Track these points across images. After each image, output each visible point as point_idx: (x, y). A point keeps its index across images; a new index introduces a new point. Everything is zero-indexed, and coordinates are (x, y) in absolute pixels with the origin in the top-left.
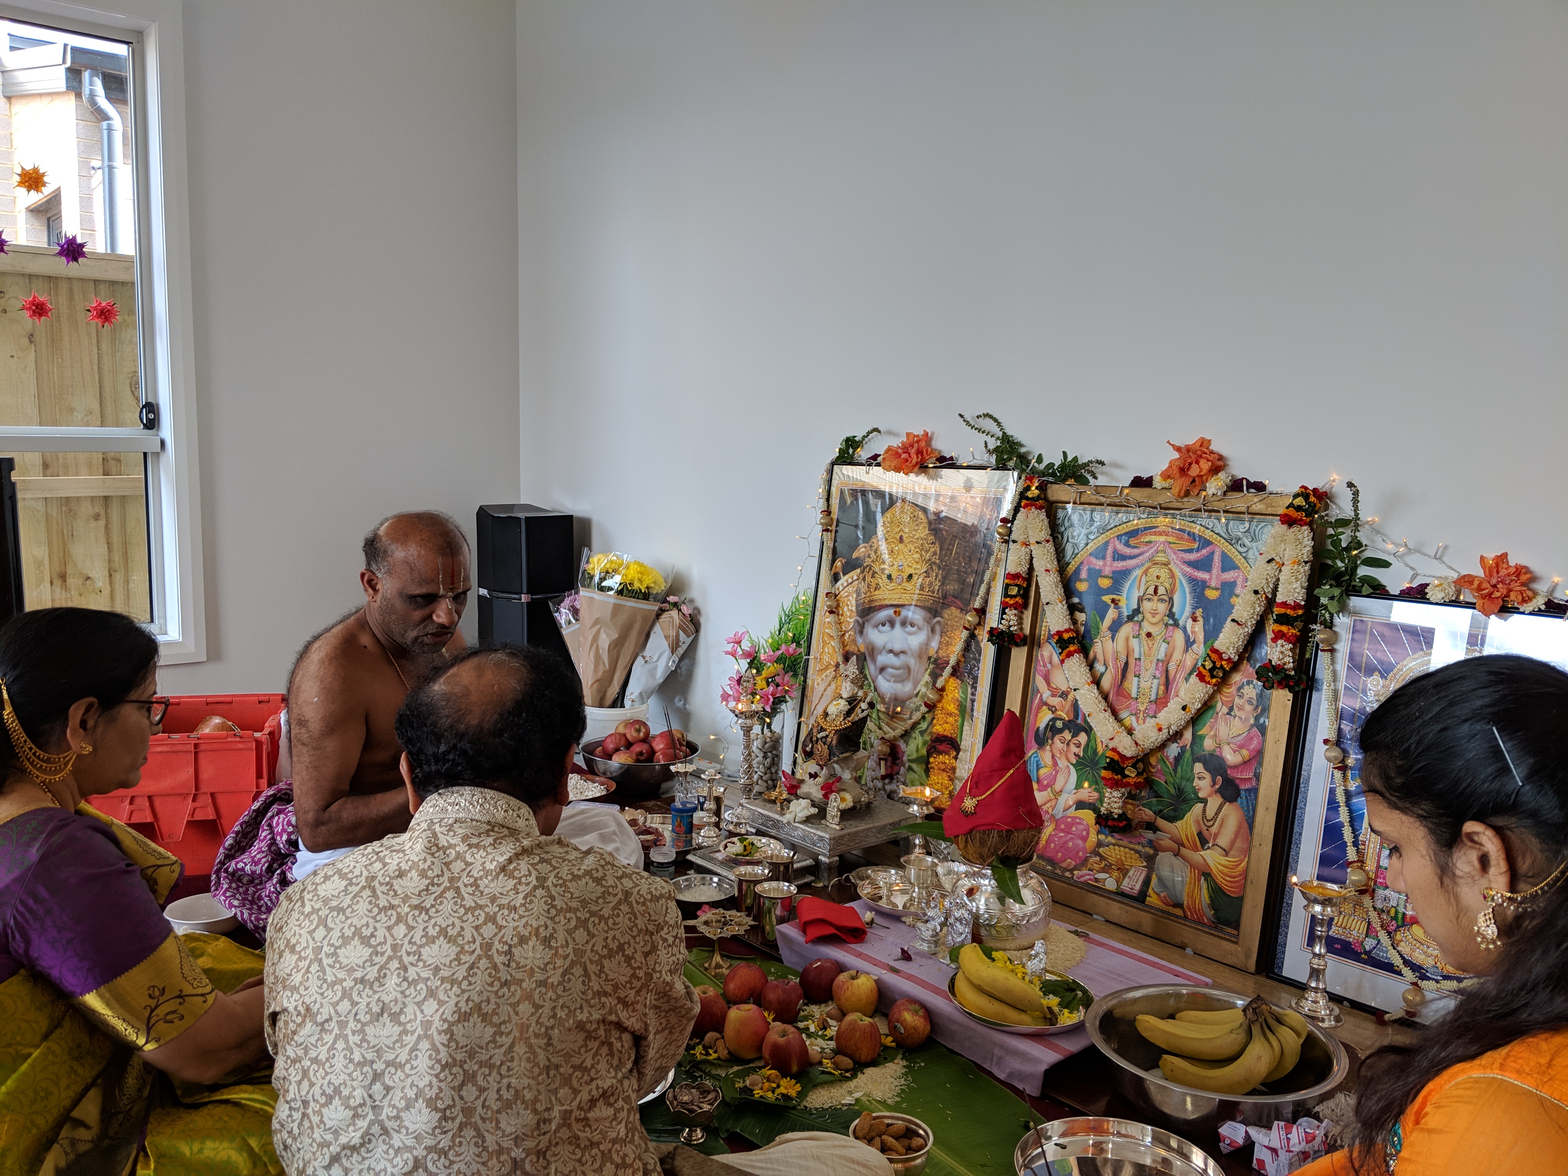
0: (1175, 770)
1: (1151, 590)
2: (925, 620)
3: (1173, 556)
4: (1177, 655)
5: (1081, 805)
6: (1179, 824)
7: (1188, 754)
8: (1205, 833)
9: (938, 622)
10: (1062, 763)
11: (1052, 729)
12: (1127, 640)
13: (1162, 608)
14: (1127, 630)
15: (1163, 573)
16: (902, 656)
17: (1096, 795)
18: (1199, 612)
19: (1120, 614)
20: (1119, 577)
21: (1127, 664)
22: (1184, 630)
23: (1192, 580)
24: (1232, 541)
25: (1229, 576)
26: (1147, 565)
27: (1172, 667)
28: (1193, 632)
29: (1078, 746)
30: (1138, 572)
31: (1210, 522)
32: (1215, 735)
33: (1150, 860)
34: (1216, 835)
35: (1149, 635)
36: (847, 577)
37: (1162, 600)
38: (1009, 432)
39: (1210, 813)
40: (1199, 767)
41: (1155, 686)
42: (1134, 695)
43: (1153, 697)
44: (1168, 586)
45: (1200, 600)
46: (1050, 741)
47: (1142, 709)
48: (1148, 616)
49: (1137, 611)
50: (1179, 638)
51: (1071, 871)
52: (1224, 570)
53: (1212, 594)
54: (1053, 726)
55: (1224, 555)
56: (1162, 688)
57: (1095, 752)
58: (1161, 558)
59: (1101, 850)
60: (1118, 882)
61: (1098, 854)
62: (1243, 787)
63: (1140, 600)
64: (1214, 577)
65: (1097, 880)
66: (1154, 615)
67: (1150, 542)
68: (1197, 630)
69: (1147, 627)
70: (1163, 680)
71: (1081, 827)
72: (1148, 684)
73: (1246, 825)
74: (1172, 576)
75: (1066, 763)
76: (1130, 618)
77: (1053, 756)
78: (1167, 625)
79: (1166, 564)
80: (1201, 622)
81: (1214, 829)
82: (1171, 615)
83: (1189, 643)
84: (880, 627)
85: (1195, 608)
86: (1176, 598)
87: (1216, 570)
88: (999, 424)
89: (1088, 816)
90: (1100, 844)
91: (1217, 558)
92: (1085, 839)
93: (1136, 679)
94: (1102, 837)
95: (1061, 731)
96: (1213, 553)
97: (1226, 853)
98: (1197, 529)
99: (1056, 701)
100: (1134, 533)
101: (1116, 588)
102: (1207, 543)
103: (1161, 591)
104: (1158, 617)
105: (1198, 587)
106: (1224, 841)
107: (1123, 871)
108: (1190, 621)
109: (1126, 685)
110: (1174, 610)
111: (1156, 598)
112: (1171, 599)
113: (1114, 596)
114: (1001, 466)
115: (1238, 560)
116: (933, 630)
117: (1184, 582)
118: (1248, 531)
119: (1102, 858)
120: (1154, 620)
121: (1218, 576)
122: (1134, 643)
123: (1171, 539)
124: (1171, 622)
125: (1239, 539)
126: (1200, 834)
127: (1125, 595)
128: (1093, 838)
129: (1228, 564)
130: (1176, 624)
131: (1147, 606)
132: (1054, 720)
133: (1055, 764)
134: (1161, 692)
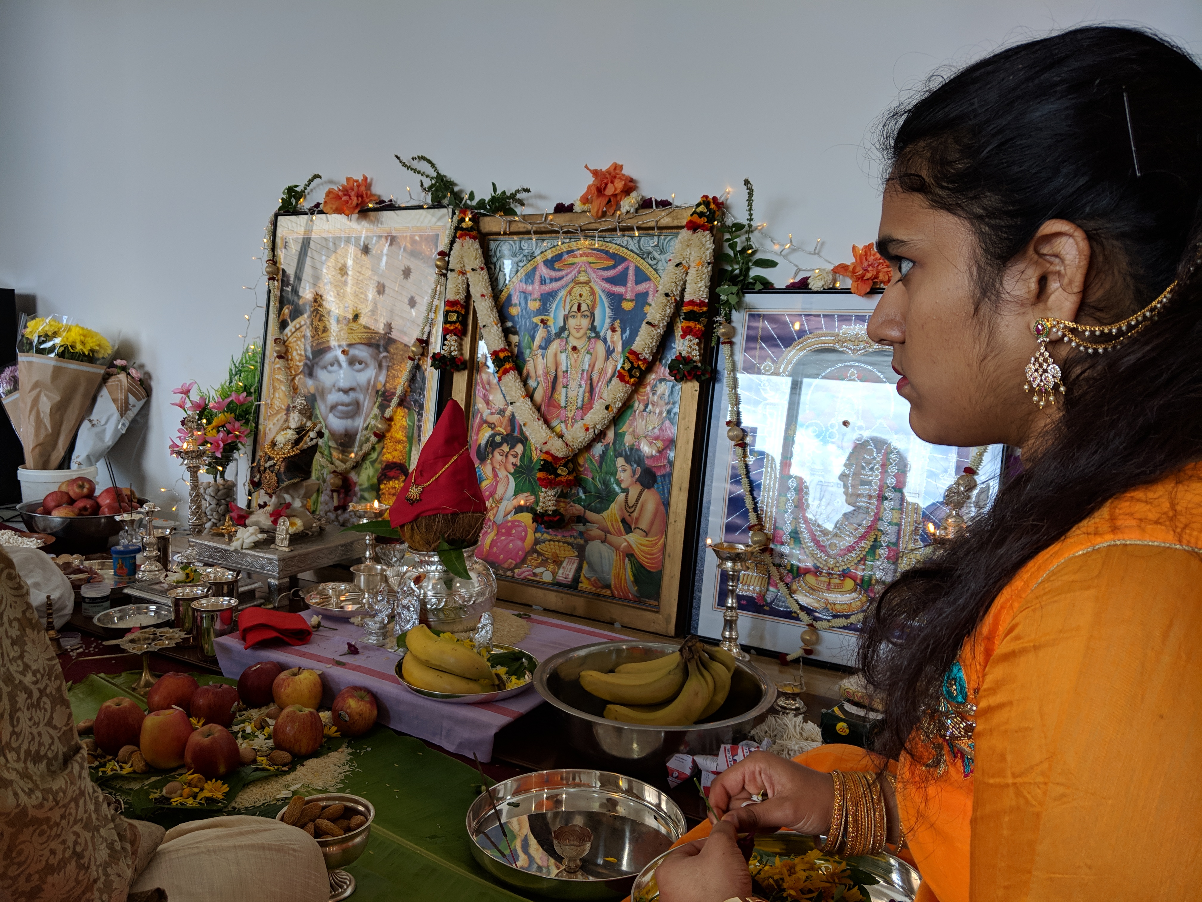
0: (601, 467)
1: (575, 308)
2: (372, 356)
3: (593, 275)
4: (598, 365)
5: (519, 509)
6: (605, 514)
7: (611, 453)
8: (628, 519)
9: (384, 357)
10: (502, 474)
11: (492, 444)
12: (556, 355)
13: (585, 323)
14: (555, 346)
15: (585, 291)
16: (352, 394)
17: (532, 499)
18: (617, 324)
19: (549, 332)
20: (547, 299)
21: (556, 377)
22: (605, 341)
23: (611, 295)
24: (644, 255)
25: (642, 287)
26: (571, 285)
27: (595, 377)
28: (613, 342)
29: (515, 456)
30: (563, 293)
31: (624, 241)
32: (634, 431)
33: (581, 551)
34: (637, 519)
35: (574, 348)
36: (295, 322)
37: (585, 316)
38: (443, 172)
39: (631, 501)
40: (620, 462)
41: (581, 394)
42: (563, 404)
43: (580, 404)
44: (589, 302)
45: (617, 311)
46: (490, 456)
47: (570, 416)
48: (573, 332)
49: (563, 329)
50: (600, 348)
51: (512, 570)
52: (637, 282)
53: (627, 306)
54: (493, 441)
55: (637, 269)
56: (587, 395)
57: (531, 459)
58: (582, 278)
59: (538, 547)
60: (554, 573)
61: (536, 551)
62: (658, 474)
63: (566, 318)
64: (629, 290)
65: (535, 575)
66: (578, 330)
67: (573, 264)
68: (616, 340)
69: (573, 342)
70: (588, 389)
71: (520, 529)
72: (575, 393)
73: (662, 508)
74: (593, 293)
75: (505, 473)
76: (558, 335)
77: (494, 469)
78: (589, 338)
79: (587, 283)
80: (619, 332)
81: (635, 515)
82: (593, 328)
83: (609, 353)
84: (330, 368)
85: (614, 320)
86: (597, 312)
87: (630, 284)
88: (433, 165)
89: (526, 518)
90: (537, 542)
91: (631, 273)
92: (523, 539)
93: (564, 390)
94: (538, 535)
95: (500, 445)
96: (627, 268)
97: (647, 534)
98: (612, 248)
99: (495, 418)
100: (559, 257)
101: (544, 309)
102: (623, 259)
103: (584, 307)
104: (582, 332)
105: (616, 300)
106: (644, 524)
107: (558, 563)
108: (609, 332)
109: (556, 396)
110: (595, 324)
111: (579, 314)
112: (593, 314)
113: (543, 317)
114: (437, 204)
115: (650, 271)
116: (380, 366)
117: (603, 297)
118: (657, 245)
119: (539, 554)
120: (578, 335)
121: (633, 288)
122: (563, 357)
123: (591, 259)
124: (593, 335)
125: (649, 253)
126: (623, 521)
127: (552, 316)
128: (530, 537)
129: (641, 277)
130: (598, 336)
131: (572, 322)
132: (493, 436)
133: (496, 475)
134: (586, 399)
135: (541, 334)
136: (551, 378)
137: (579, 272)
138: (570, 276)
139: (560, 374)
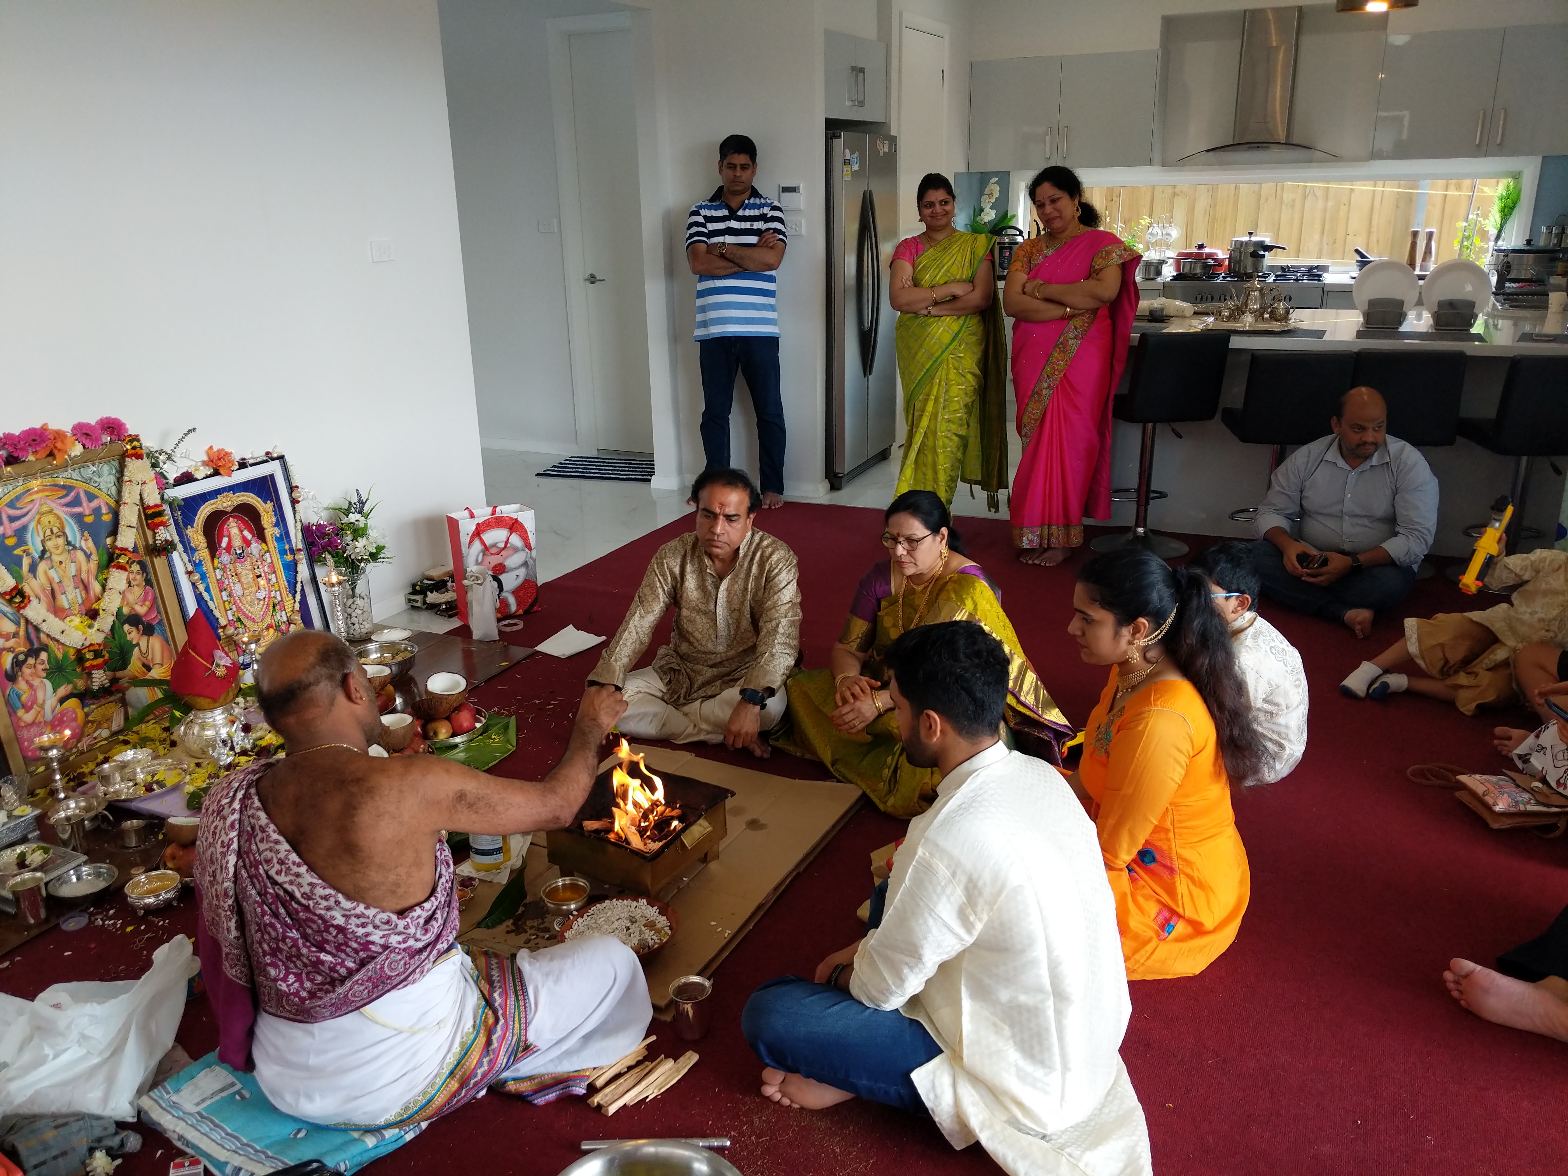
0: (114, 638)
3: (53, 505)
4: (84, 567)
5: (62, 701)
6: (129, 667)
8: (146, 662)
13: (61, 541)
14: (42, 567)
15: (51, 518)
17: (70, 686)
18: (86, 533)
19: (33, 558)
20: (21, 534)
21: (53, 590)
22: (82, 549)
23: (72, 515)
24: (87, 481)
25: (95, 504)
26: (37, 517)
27: (83, 579)
28: (88, 548)
30: (32, 525)
32: (128, 603)
34: (152, 659)
35: (61, 563)
37: (59, 536)
39: (144, 651)
40: (126, 627)
41: (78, 594)
42: (67, 607)
43: (80, 602)
44: (58, 525)
46: (20, 673)
48: (53, 550)
49: (44, 552)
50: (80, 555)
53: (89, 519)
54: (17, 661)
56: (83, 592)
57: (56, 659)
58: (45, 509)
59: (90, 718)
60: (109, 728)
62: (154, 623)
64: (86, 508)
65: (95, 738)
66: (57, 548)
67: (33, 501)
68: (89, 545)
71: (70, 712)
72: (74, 594)
73: (165, 644)
74: (58, 518)
76: (42, 557)
77: (27, 682)
80: (90, 540)
81: (150, 657)
82: (69, 543)
83: (88, 556)
85: (82, 532)
86: (67, 531)
87: (84, 503)
89: (73, 703)
91: (82, 495)
92: (75, 719)
93: (63, 596)
94: (86, 710)
95: (25, 661)
96: (78, 493)
97: (162, 665)
98: (61, 481)
99: (11, 643)
101: (21, 542)
102: (72, 488)
104: (61, 549)
105: (79, 518)
106: (158, 659)
107: (109, 720)
108: (83, 542)
109: (58, 603)
110: (69, 539)
111: (53, 536)
112: (64, 534)
113: (23, 548)
115: (96, 491)
117: (68, 518)
120: (59, 552)
121: (88, 506)
123: (47, 494)
124: (71, 548)
125: (91, 479)
126: (144, 665)
128: (81, 713)
129: (91, 497)
130: (75, 548)
131: (49, 545)
134: (84, 595)
135: (26, 562)
136: (49, 592)
137: (41, 505)
138: (34, 511)
139: (56, 587)
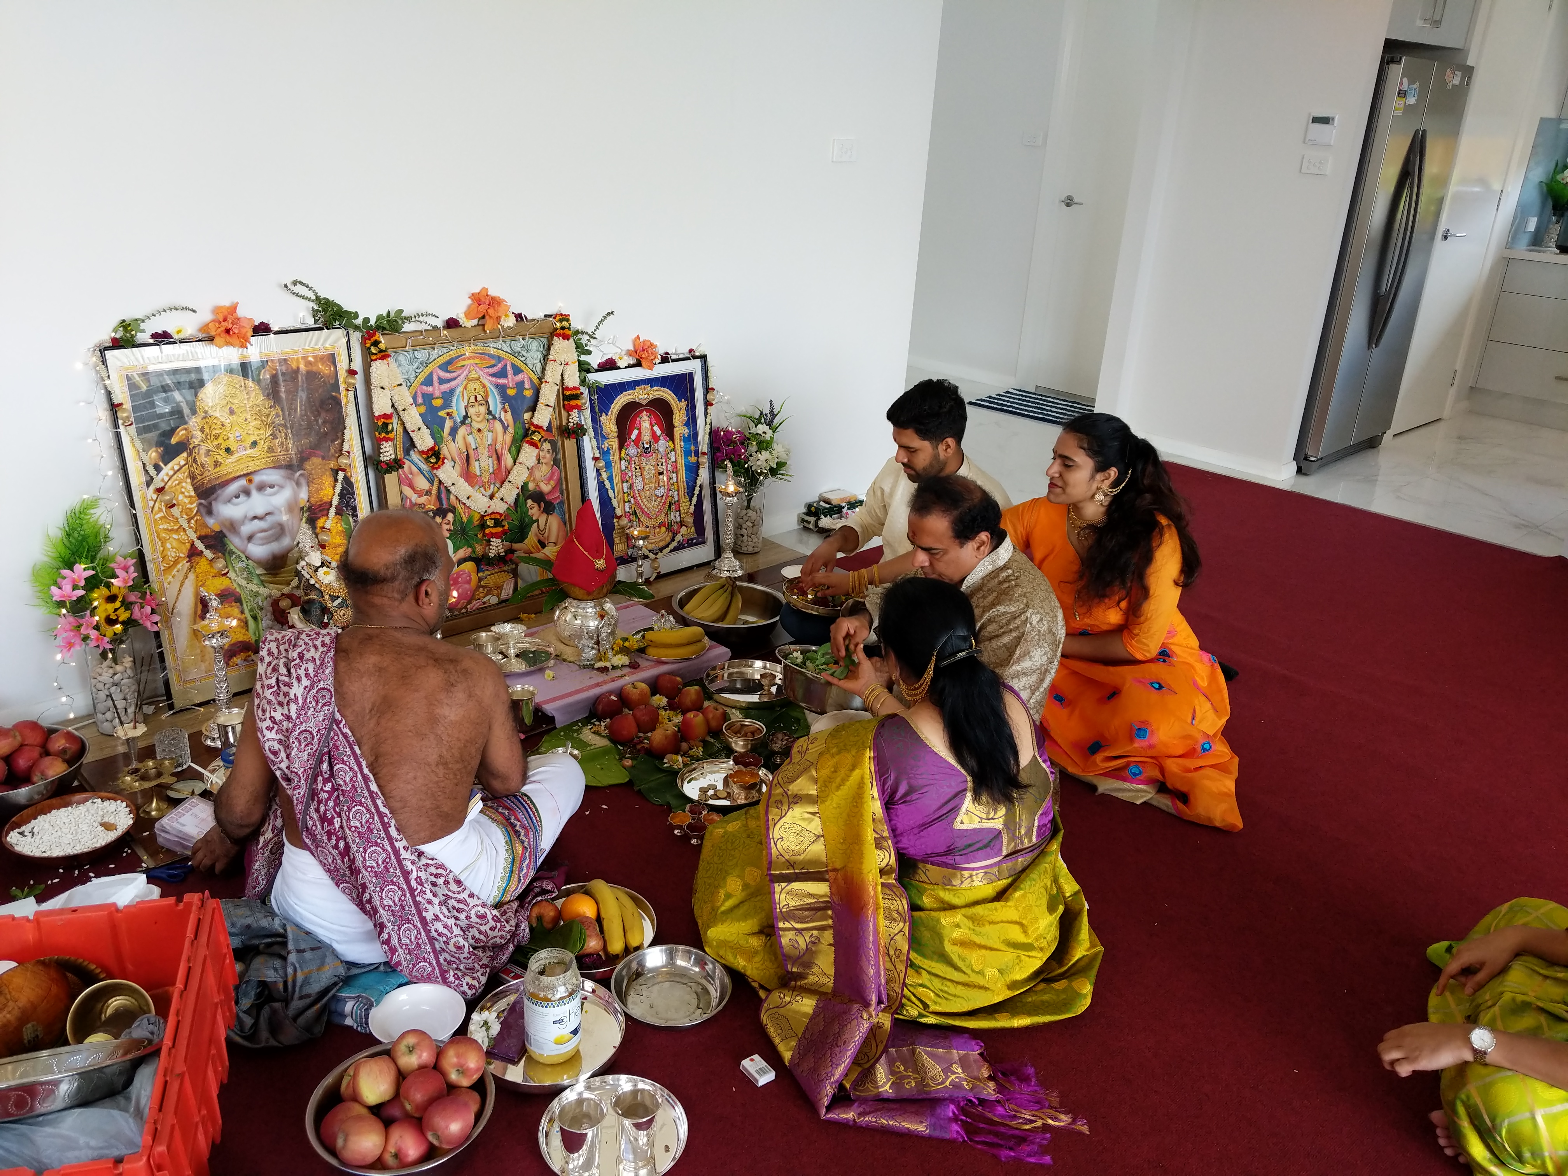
0: (516, 511)
1: (473, 399)
2: (286, 477)
5: (460, 563)
6: (526, 541)
8: (542, 539)
9: (302, 474)
12: (464, 438)
14: (462, 431)
15: (477, 385)
16: (270, 519)
17: (470, 550)
18: (507, 405)
19: (455, 422)
21: (468, 455)
22: (500, 420)
23: (498, 386)
24: (515, 354)
26: (465, 383)
27: (499, 448)
28: (506, 420)
29: (448, 524)
30: (459, 390)
32: (534, 480)
34: (548, 537)
35: (479, 430)
36: (170, 465)
37: (481, 404)
39: (542, 526)
40: (529, 502)
41: (491, 463)
42: (478, 474)
43: (491, 471)
44: (483, 394)
47: (486, 480)
48: (474, 418)
49: (466, 417)
50: (498, 426)
56: (496, 462)
57: (461, 522)
58: (473, 375)
62: (555, 503)
63: (466, 408)
64: (510, 380)
66: (478, 415)
67: (463, 366)
68: (508, 417)
69: (476, 425)
70: (495, 458)
71: (465, 575)
72: (486, 463)
73: (562, 523)
74: (484, 386)
76: (463, 422)
78: (488, 420)
79: (478, 379)
80: (509, 412)
81: (546, 534)
84: (235, 500)
86: (490, 400)
88: (310, 289)
89: (469, 566)
91: (509, 368)
93: (477, 463)
94: (480, 574)
96: (506, 365)
97: (555, 544)
98: (492, 351)
100: (450, 362)
101: (447, 404)
102: (499, 359)
103: (479, 398)
104: (481, 417)
105: (502, 389)
106: (553, 538)
107: (500, 588)
108: (503, 413)
109: (471, 469)
110: (491, 409)
111: (477, 404)
113: (447, 411)
114: (329, 326)
115: (522, 366)
120: (479, 419)
121: (513, 379)
122: (470, 439)
123: (477, 361)
124: (491, 417)
125: (519, 353)
126: (539, 541)
128: (474, 578)
129: (517, 371)
134: (495, 466)
135: (448, 424)
136: (464, 457)
139: (471, 452)
